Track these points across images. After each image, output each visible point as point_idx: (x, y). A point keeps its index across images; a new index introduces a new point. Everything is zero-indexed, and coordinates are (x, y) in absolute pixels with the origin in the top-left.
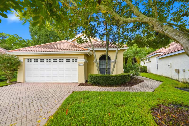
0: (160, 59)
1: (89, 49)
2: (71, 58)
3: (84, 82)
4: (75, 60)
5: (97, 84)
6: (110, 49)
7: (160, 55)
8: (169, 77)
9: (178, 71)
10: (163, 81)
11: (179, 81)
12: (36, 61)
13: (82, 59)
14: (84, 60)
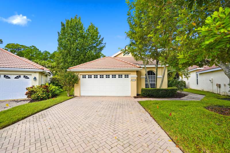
0: (200, 74)
1: (142, 66)
2: (123, 74)
3: (136, 96)
4: (127, 76)
5: (151, 96)
6: (159, 66)
7: (201, 70)
8: (211, 92)
9: (219, 86)
10: (206, 94)
11: (220, 94)
12: (90, 77)
13: (134, 76)
14: (136, 76)
